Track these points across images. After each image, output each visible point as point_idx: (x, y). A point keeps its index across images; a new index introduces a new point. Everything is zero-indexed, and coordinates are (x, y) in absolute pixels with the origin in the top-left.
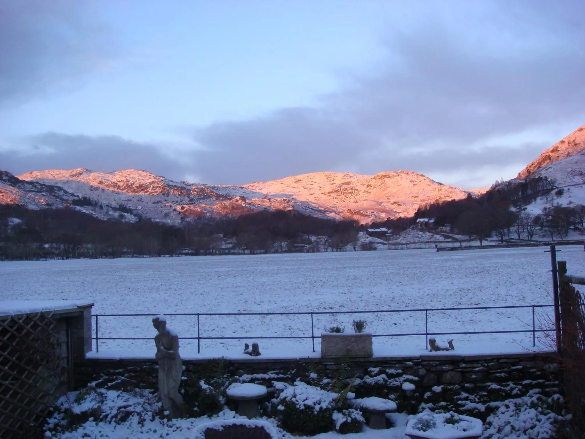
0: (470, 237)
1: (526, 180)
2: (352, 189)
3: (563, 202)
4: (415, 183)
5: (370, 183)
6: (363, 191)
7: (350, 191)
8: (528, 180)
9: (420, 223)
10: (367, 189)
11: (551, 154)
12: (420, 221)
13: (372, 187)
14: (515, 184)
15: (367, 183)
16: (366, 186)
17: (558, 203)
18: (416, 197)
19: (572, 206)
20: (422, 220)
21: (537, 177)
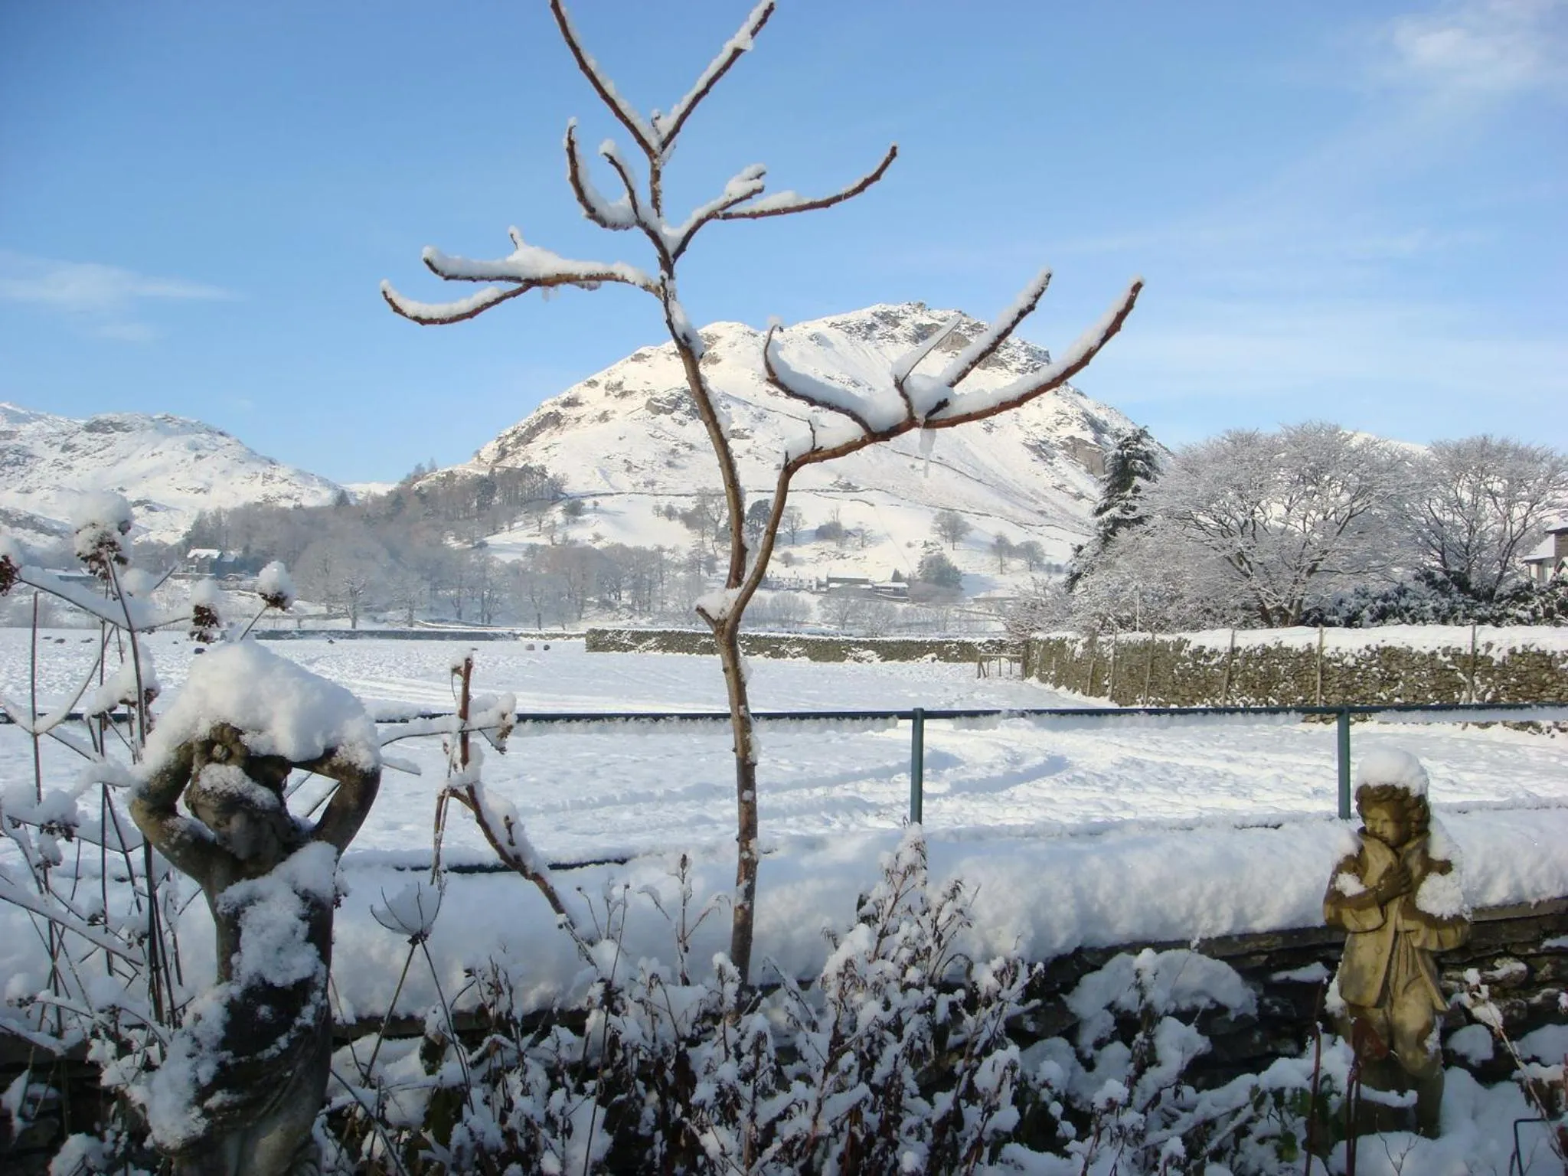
0: (329, 608)
1: (492, 471)
2: (17, 451)
3: (581, 534)
4: (201, 453)
5: (72, 441)
6: (51, 462)
7: (11, 457)
8: (497, 470)
9: (197, 560)
10: (62, 457)
11: (561, 410)
12: (196, 556)
13: (78, 453)
14: (463, 477)
15: (62, 440)
16: (59, 448)
17: (565, 539)
18: (200, 490)
19: (598, 546)
20: (203, 553)
21: (521, 465)
